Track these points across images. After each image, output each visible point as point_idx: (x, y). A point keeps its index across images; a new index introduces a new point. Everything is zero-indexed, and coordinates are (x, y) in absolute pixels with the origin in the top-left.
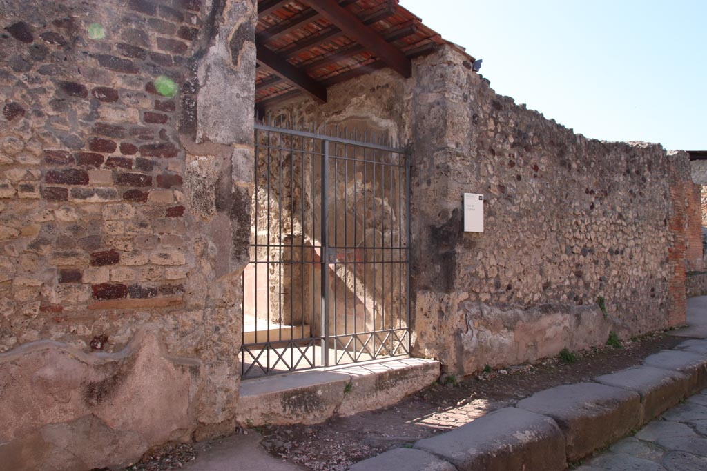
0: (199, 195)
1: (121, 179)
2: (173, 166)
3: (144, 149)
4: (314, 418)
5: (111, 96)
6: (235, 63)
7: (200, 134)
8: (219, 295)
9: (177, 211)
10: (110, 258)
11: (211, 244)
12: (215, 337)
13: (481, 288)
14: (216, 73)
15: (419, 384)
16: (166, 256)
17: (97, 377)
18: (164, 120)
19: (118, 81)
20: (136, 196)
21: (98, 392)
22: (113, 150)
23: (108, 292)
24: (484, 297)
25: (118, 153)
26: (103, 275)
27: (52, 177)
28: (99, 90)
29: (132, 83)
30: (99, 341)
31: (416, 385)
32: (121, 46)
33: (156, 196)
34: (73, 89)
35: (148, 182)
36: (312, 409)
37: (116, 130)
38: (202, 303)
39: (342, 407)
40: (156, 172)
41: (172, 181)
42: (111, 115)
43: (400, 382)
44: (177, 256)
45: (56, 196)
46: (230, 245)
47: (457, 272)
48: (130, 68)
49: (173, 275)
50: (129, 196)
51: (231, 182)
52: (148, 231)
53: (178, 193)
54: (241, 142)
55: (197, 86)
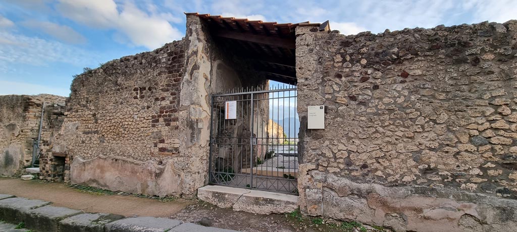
0: (182, 122)
1: (165, 120)
2: (176, 114)
3: (169, 112)
4: (221, 205)
5: (163, 99)
6: (191, 79)
7: (181, 104)
8: (187, 153)
9: (177, 128)
10: (162, 141)
11: (185, 137)
12: (187, 166)
13: (329, 164)
14: (186, 84)
15: (281, 209)
16: (174, 141)
17: (158, 172)
18: (174, 102)
19: (165, 94)
20: (168, 125)
21: (158, 175)
22: (163, 113)
23: (162, 150)
24: (331, 170)
25: (164, 113)
26: (161, 145)
27: (153, 122)
28: (161, 98)
29: (168, 94)
30: (161, 163)
31: (278, 210)
32: (166, 85)
33: (173, 124)
34: (157, 99)
35: (170, 121)
36: (221, 201)
37: (164, 108)
38: (183, 155)
39: (234, 205)
40: (173, 117)
41: (176, 119)
42: (164, 103)
43: (269, 204)
44: (177, 141)
45: (154, 126)
46: (189, 138)
47: (305, 152)
48: (168, 90)
49: (176, 146)
50: (166, 125)
51: (190, 118)
52: (170, 134)
53: (177, 122)
54: (192, 104)
55: (180, 90)
